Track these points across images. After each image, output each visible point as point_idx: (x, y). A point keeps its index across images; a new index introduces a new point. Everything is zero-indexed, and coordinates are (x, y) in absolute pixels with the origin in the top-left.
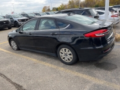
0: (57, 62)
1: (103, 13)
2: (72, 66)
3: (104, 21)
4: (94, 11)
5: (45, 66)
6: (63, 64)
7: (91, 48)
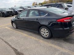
0: (39, 36)
2: (48, 40)
3: (72, 11)
4: (65, 5)
5: (31, 39)
7: (62, 29)
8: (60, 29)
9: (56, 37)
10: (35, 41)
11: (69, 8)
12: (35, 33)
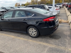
0: (27, 37)
1: (51, 8)
2: (36, 39)
4: (47, 7)
5: (20, 40)
6: (31, 38)
8: (45, 28)
9: (43, 35)
10: (24, 41)
11: (50, 9)
12: (22, 33)
